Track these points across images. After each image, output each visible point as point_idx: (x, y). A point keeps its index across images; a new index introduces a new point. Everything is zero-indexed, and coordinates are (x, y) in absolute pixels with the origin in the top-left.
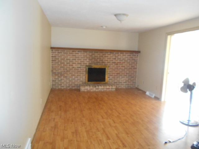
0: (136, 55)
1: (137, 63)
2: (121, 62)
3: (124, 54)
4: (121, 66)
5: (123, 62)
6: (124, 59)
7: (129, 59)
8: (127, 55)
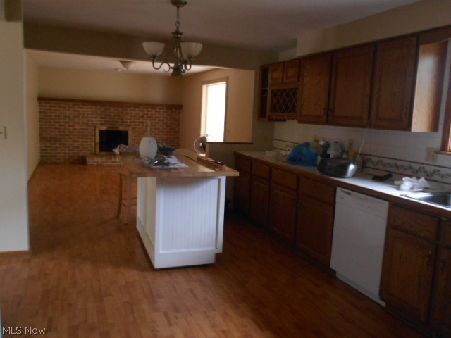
0: (178, 111)
6: (157, 117)
7: (167, 118)
8: (161, 110)
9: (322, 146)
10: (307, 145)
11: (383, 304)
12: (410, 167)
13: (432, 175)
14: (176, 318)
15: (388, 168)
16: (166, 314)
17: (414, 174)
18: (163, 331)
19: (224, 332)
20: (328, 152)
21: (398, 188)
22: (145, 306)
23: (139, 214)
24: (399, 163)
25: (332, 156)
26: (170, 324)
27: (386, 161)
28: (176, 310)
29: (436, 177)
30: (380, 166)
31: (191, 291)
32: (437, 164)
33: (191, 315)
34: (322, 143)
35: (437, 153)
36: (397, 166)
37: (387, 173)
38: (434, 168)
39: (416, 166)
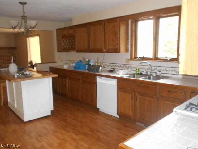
0: (14, 50)
1: (15, 56)
2: (2, 56)
3: (4, 50)
4: (2, 59)
5: (4, 56)
6: (4, 54)
7: (9, 54)
8: (6, 50)
9: (87, 61)
10: (81, 61)
11: (118, 117)
12: (121, 66)
13: (128, 68)
14: (41, 139)
15: (113, 67)
16: (36, 139)
17: (122, 68)
18: (38, 145)
19: (63, 139)
20: (90, 63)
21: (118, 74)
22: (26, 138)
23: (9, 100)
24: (117, 65)
25: (91, 65)
26: (40, 142)
27: (112, 65)
28: (40, 136)
29: (130, 69)
30: (110, 67)
31: (44, 127)
32: (129, 64)
33: (48, 136)
34: (87, 60)
35: (129, 60)
36: (116, 66)
37: (113, 69)
38: (129, 65)
39: (123, 66)
